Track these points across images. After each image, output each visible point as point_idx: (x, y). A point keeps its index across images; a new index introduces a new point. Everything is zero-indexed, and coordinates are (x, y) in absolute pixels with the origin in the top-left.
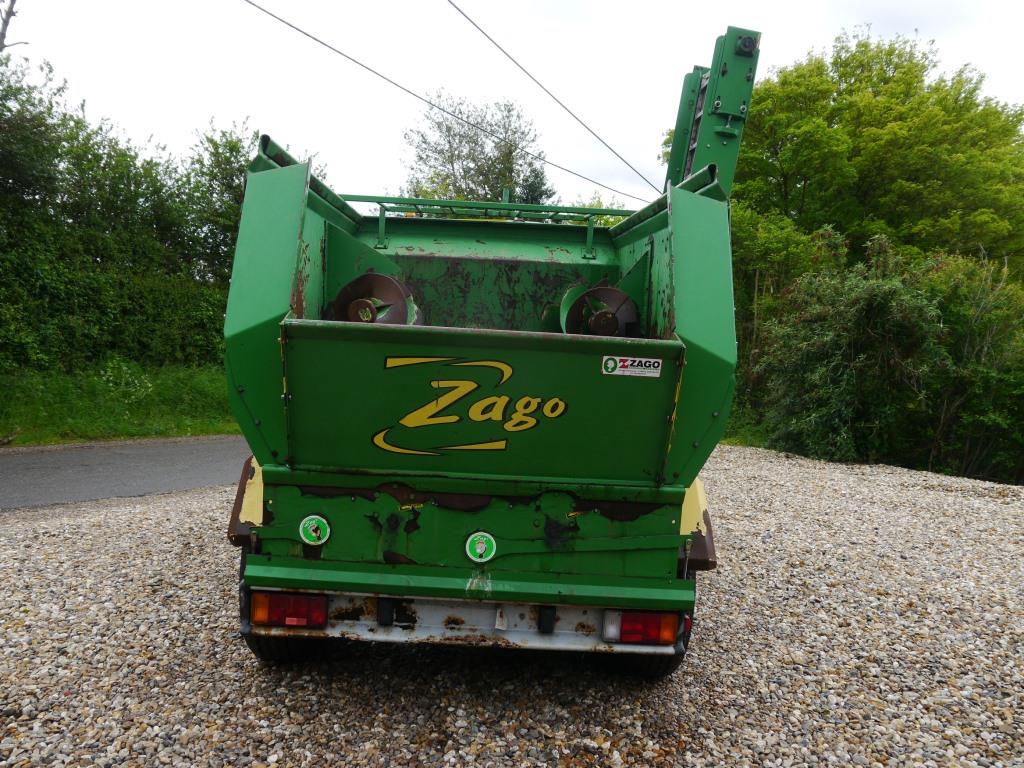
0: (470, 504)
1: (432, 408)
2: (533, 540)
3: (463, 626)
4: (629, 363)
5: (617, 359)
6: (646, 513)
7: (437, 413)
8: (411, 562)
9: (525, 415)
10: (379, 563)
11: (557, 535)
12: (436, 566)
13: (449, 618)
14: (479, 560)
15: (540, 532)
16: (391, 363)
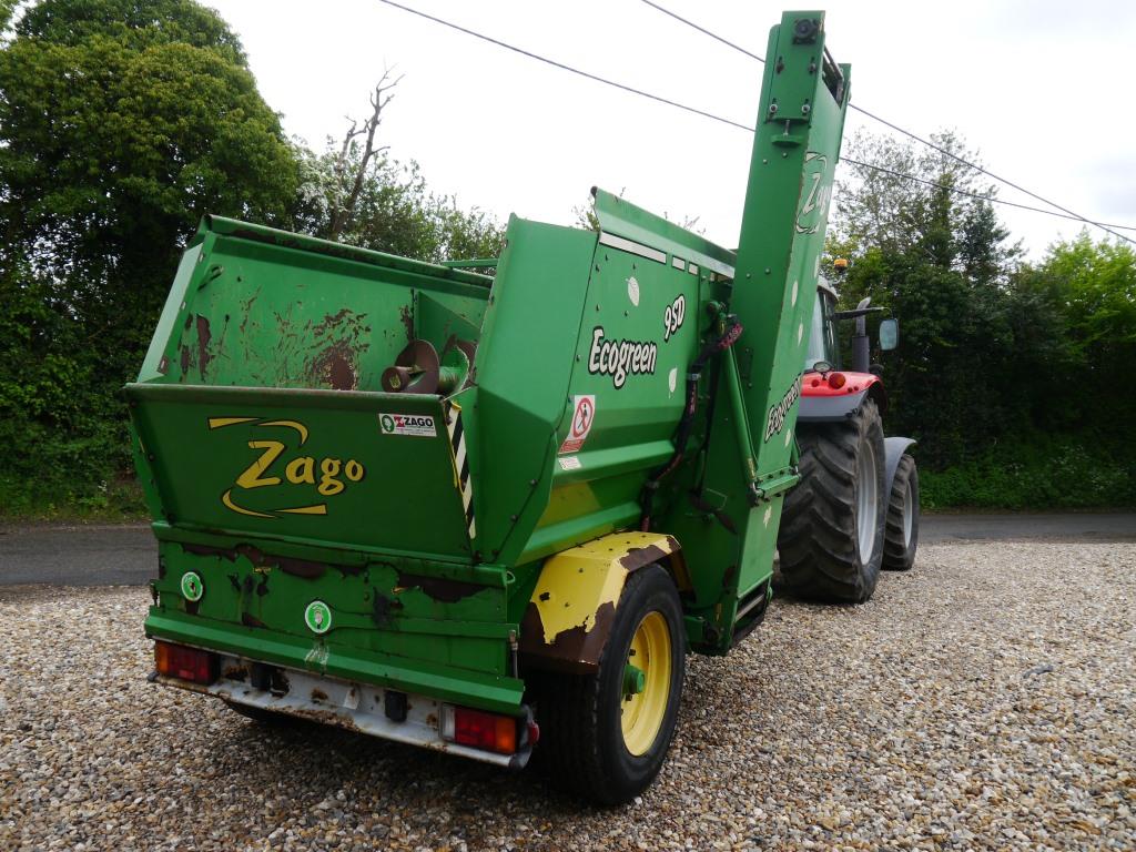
0: (308, 571)
1: (256, 470)
2: (362, 615)
3: (326, 701)
4: (403, 421)
5: (392, 416)
6: (471, 595)
7: (263, 473)
8: (263, 626)
9: (332, 477)
10: (238, 624)
11: (384, 611)
12: (284, 632)
13: (315, 691)
14: (317, 631)
15: (369, 606)
16: (215, 423)
